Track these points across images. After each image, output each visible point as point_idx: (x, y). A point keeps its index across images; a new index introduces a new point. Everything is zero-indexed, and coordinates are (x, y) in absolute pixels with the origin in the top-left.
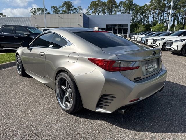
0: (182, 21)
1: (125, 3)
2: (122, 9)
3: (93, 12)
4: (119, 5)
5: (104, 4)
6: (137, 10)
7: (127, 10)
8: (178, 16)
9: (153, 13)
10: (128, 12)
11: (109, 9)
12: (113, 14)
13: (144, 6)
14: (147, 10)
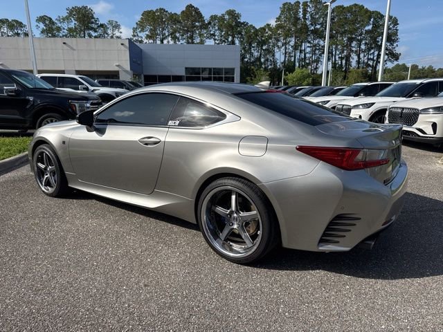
0: (341, 63)
1: (222, 19)
2: (217, 33)
3: (148, 37)
4: (210, 23)
5: (173, 18)
6: (250, 36)
7: (229, 35)
8: (334, 53)
9: (284, 44)
10: (230, 39)
11: (187, 31)
12: (197, 43)
13: (263, 29)
14: (270, 37)
